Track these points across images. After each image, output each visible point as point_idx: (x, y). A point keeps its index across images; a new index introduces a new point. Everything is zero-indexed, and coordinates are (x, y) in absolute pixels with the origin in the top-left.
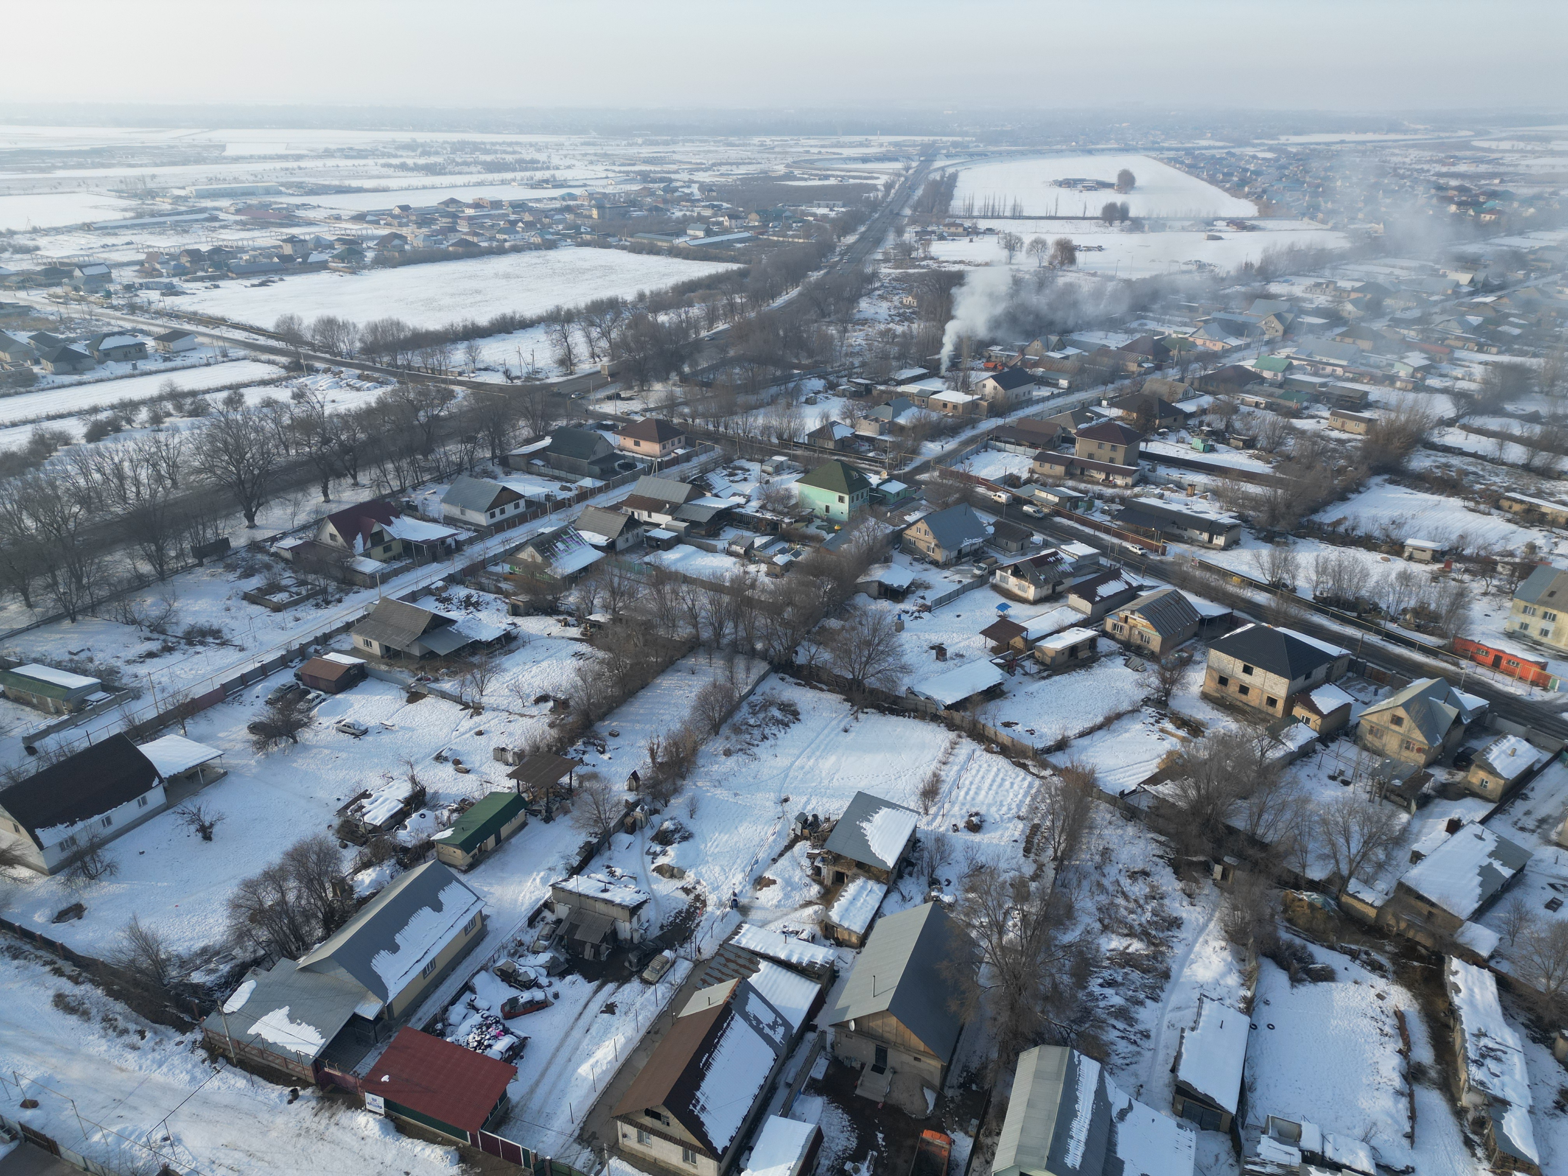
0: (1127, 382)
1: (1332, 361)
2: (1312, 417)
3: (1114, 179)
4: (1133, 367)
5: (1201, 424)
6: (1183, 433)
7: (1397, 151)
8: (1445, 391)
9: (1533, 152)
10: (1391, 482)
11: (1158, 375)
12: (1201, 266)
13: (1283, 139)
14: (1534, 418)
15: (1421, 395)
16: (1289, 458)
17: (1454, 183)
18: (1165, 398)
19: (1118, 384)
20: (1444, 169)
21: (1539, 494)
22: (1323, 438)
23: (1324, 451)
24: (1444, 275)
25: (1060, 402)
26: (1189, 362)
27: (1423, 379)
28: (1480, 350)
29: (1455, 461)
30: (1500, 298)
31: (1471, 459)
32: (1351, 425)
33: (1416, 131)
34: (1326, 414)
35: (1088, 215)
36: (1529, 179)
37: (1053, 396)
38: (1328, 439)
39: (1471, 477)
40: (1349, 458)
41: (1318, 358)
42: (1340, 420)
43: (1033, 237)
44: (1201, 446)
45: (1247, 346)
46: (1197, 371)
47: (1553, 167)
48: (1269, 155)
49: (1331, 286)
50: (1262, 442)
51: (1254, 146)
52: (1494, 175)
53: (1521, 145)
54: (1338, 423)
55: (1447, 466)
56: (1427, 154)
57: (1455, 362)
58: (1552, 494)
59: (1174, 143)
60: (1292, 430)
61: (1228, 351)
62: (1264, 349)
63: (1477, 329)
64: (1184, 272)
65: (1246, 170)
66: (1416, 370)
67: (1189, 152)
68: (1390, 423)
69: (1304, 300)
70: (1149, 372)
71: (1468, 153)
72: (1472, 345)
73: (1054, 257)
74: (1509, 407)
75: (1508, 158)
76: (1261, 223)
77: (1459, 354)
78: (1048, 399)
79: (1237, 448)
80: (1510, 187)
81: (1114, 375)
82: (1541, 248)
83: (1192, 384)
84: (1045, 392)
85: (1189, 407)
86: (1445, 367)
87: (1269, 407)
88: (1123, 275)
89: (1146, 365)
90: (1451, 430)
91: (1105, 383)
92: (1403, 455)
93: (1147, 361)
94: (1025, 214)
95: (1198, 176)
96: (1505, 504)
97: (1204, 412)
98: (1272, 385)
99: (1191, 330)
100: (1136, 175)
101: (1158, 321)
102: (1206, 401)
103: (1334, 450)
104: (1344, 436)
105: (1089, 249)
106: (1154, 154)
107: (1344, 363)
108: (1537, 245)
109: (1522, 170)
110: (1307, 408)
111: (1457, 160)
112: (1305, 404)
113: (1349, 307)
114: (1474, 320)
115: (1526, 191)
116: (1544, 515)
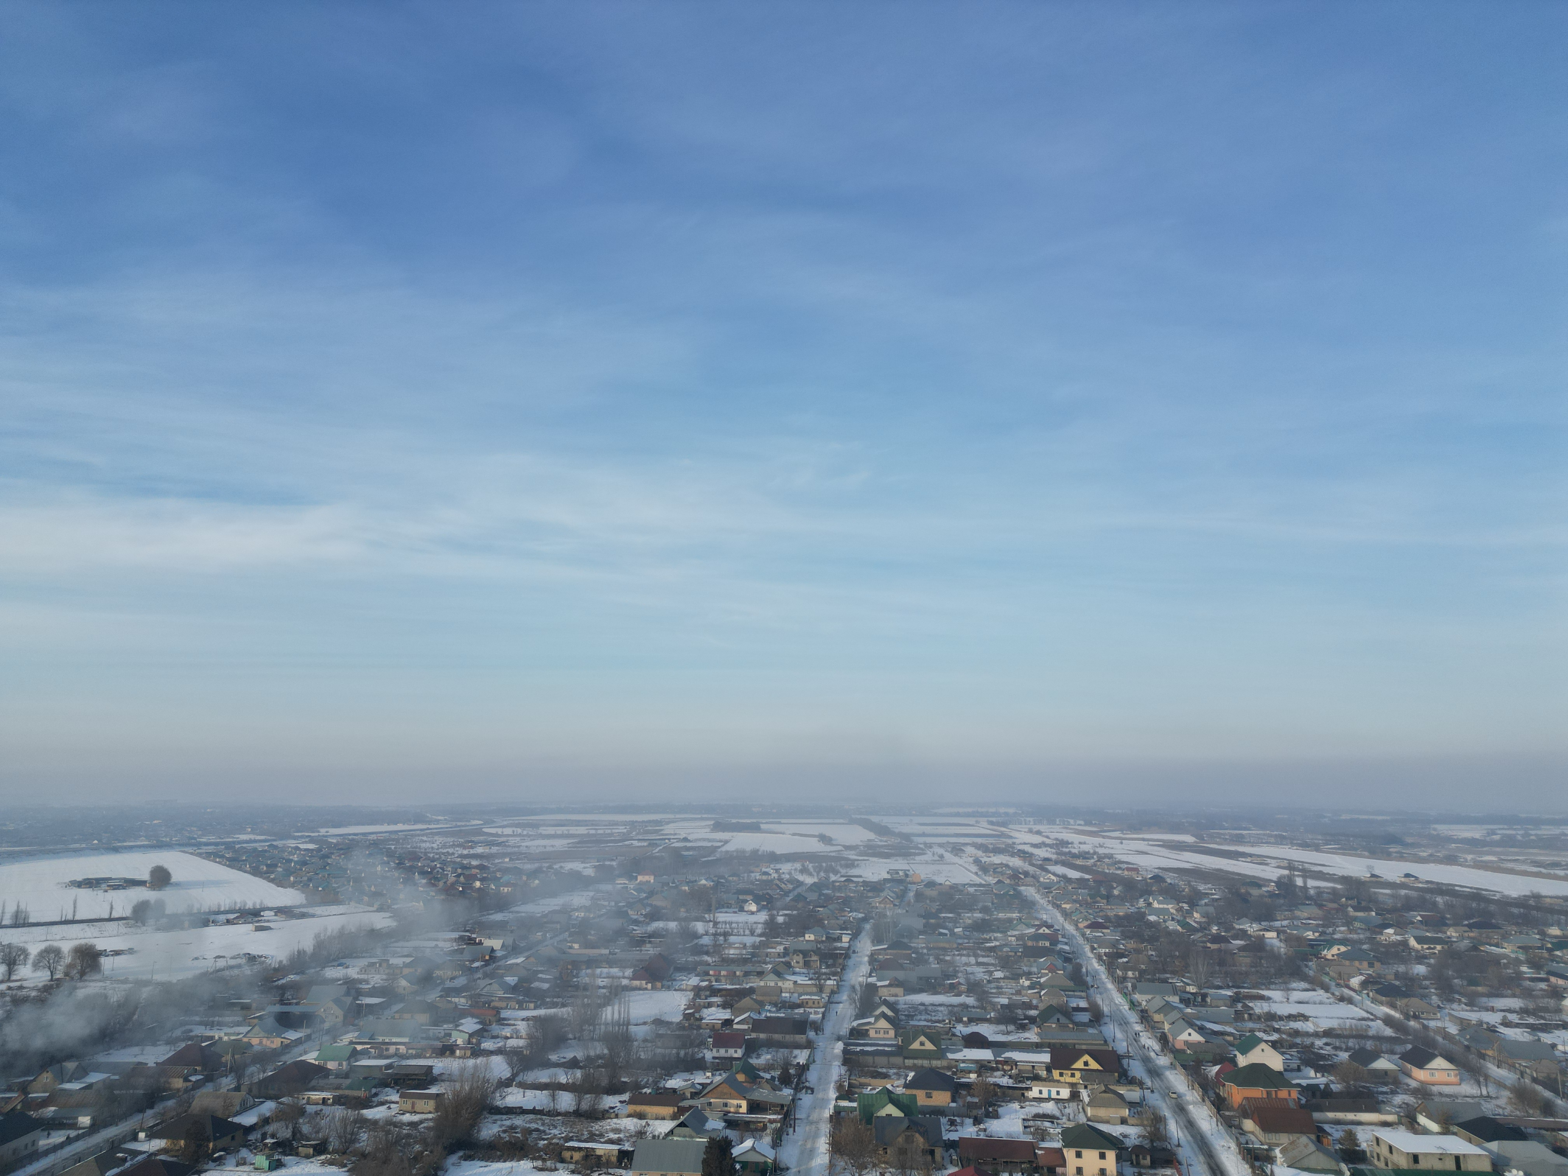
0: (171, 1103)
1: (394, 1040)
2: (382, 1104)
3: (146, 876)
4: (178, 1083)
5: (264, 1136)
6: (244, 1153)
7: (425, 838)
8: (499, 1052)
9: (529, 836)
10: (468, 1158)
11: (209, 1088)
12: (252, 959)
13: (323, 831)
14: (574, 1064)
15: (480, 1060)
16: (364, 1155)
17: (475, 863)
18: (219, 1114)
19: (159, 1108)
20: (465, 852)
21: (592, 1138)
22: (395, 1125)
23: (399, 1138)
24: (481, 943)
25: (79, 1147)
26: (246, 1066)
27: (479, 1043)
28: (521, 1008)
29: (519, 1121)
30: (527, 958)
31: (532, 1116)
32: (420, 1104)
33: (438, 822)
34: (395, 1097)
35: (115, 915)
36: (529, 857)
37: (69, 1141)
38: (400, 1125)
39: (535, 1135)
40: (424, 1141)
41: (380, 1039)
42: (410, 1102)
43: (43, 946)
44: (265, 1164)
45: (308, 1038)
46: (256, 1074)
47: (545, 847)
48: (311, 846)
49: (384, 965)
50: (334, 1143)
51: (295, 838)
52: (504, 855)
53: (519, 831)
54: (408, 1106)
55: (513, 1128)
56: (450, 840)
57: (501, 1021)
58: (601, 1135)
59: (213, 839)
60: (364, 1122)
61: (287, 1046)
62: (326, 1038)
63: (514, 989)
64: (232, 967)
65: (290, 861)
66: (471, 1035)
67: (229, 846)
68: (457, 1094)
69: (360, 981)
70: (197, 1085)
71: (482, 838)
72: (513, 1004)
73: (70, 966)
74: (554, 1057)
75: (512, 841)
76: (311, 910)
77: (504, 1014)
78: (62, 1146)
79: (307, 1157)
80: (518, 864)
81: (151, 1098)
82: (550, 912)
83: (250, 1091)
84: (58, 1137)
85: (248, 1119)
86: (495, 1028)
87: (338, 1101)
88: (158, 977)
89: (193, 1078)
90: (510, 1090)
91: (141, 1110)
92: (473, 1126)
93: (195, 1072)
94: (31, 920)
95: (240, 869)
96: (567, 1155)
97: (266, 1121)
98: (337, 1076)
99: (244, 1029)
100: (170, 871)
101: (205, 1024)
102: (268, 1107)
103: (408, 1136)
104: (416, 1118)
105: (117, 953)
106: (190, 850)
107: (406, 1040)
108: (547, 909)
109: (523, 850)
110: (376, 1095)
111: (475, 844)
112: (374, 1091)
113: (403, 983)
114: (511, 980)
115: (529, 867)
116: (600, 1157)
